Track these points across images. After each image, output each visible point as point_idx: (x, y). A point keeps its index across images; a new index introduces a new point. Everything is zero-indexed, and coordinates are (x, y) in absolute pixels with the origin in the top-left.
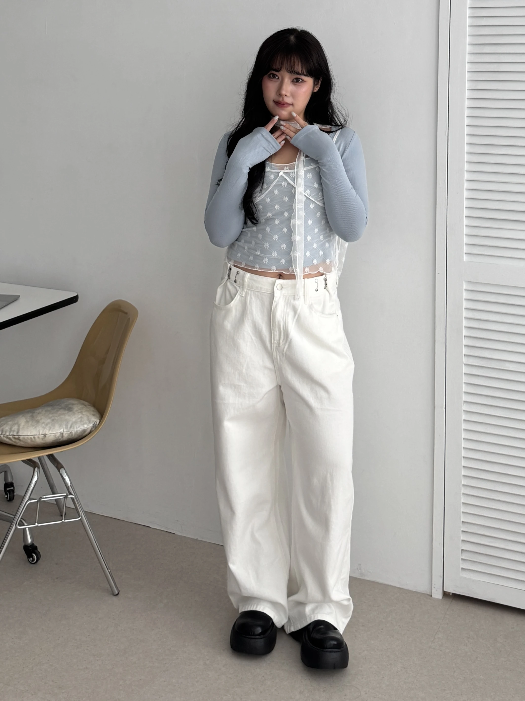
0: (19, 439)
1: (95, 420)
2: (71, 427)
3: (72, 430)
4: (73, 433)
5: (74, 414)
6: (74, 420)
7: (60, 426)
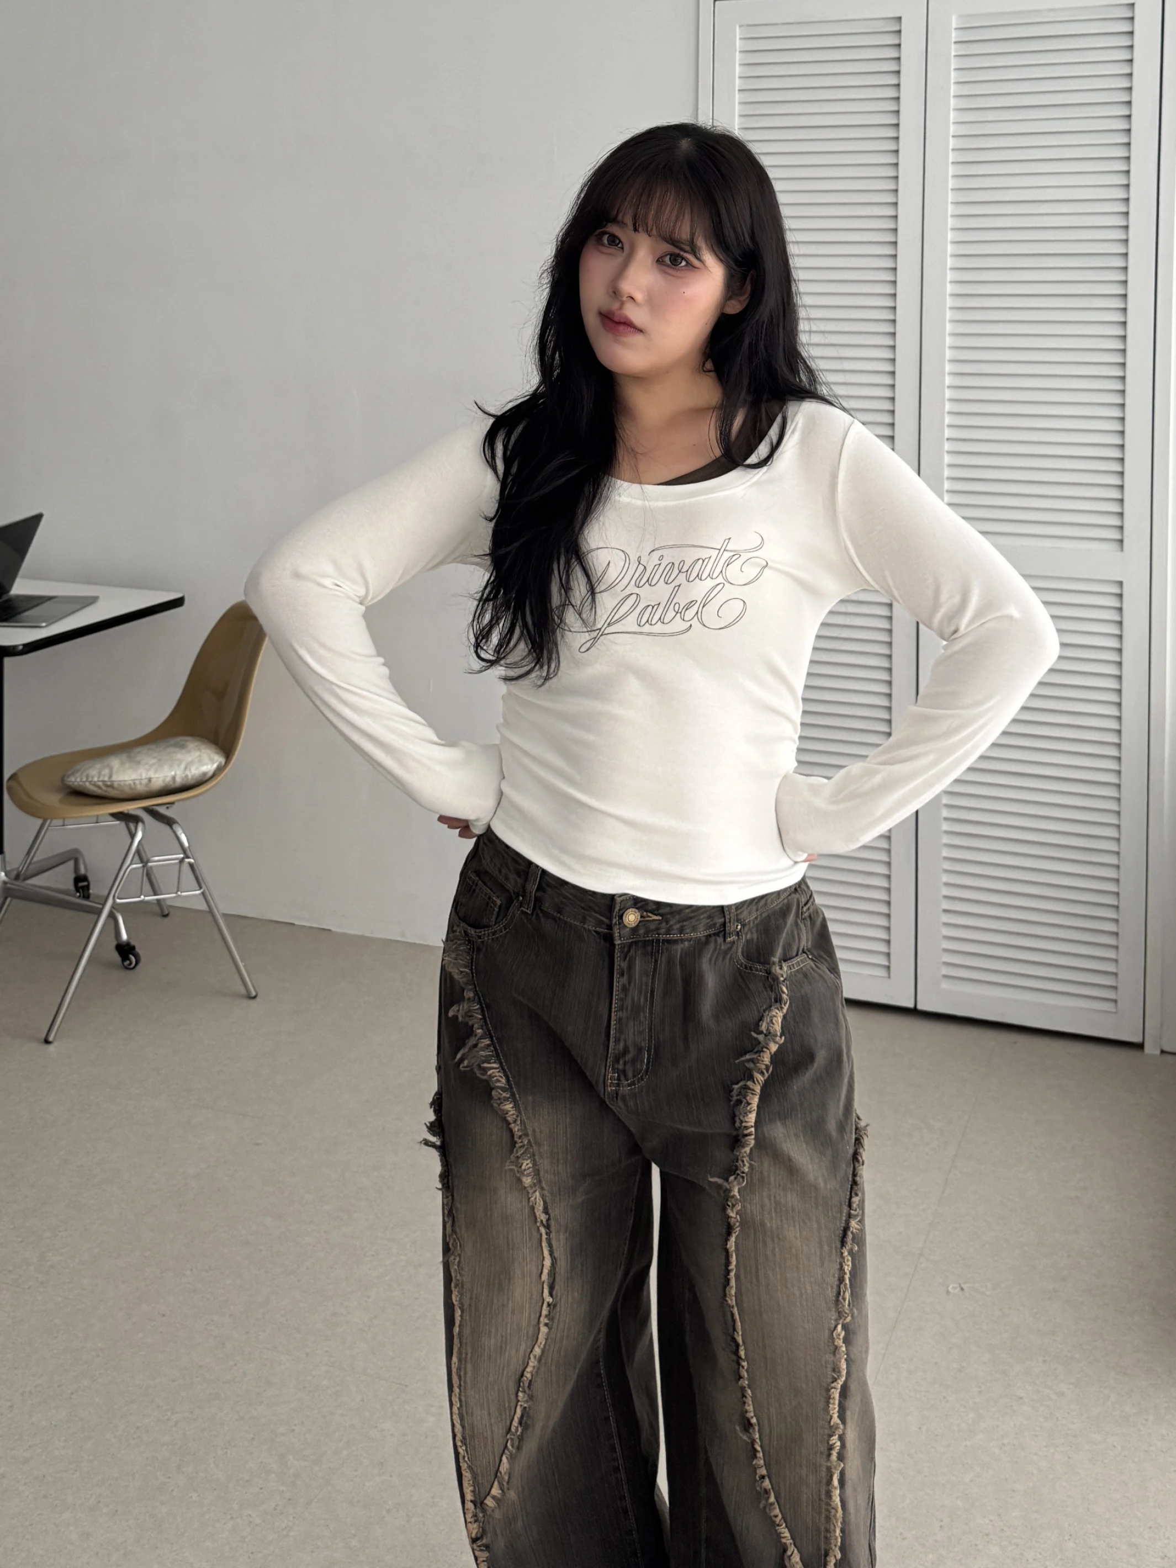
0: (112, 786)
1: (219, 759)
2: (186, 768)
3: (188, 772)
4: (190, 776)
5: (189, 752)
6: (190, 759)
7: (171, 767)
